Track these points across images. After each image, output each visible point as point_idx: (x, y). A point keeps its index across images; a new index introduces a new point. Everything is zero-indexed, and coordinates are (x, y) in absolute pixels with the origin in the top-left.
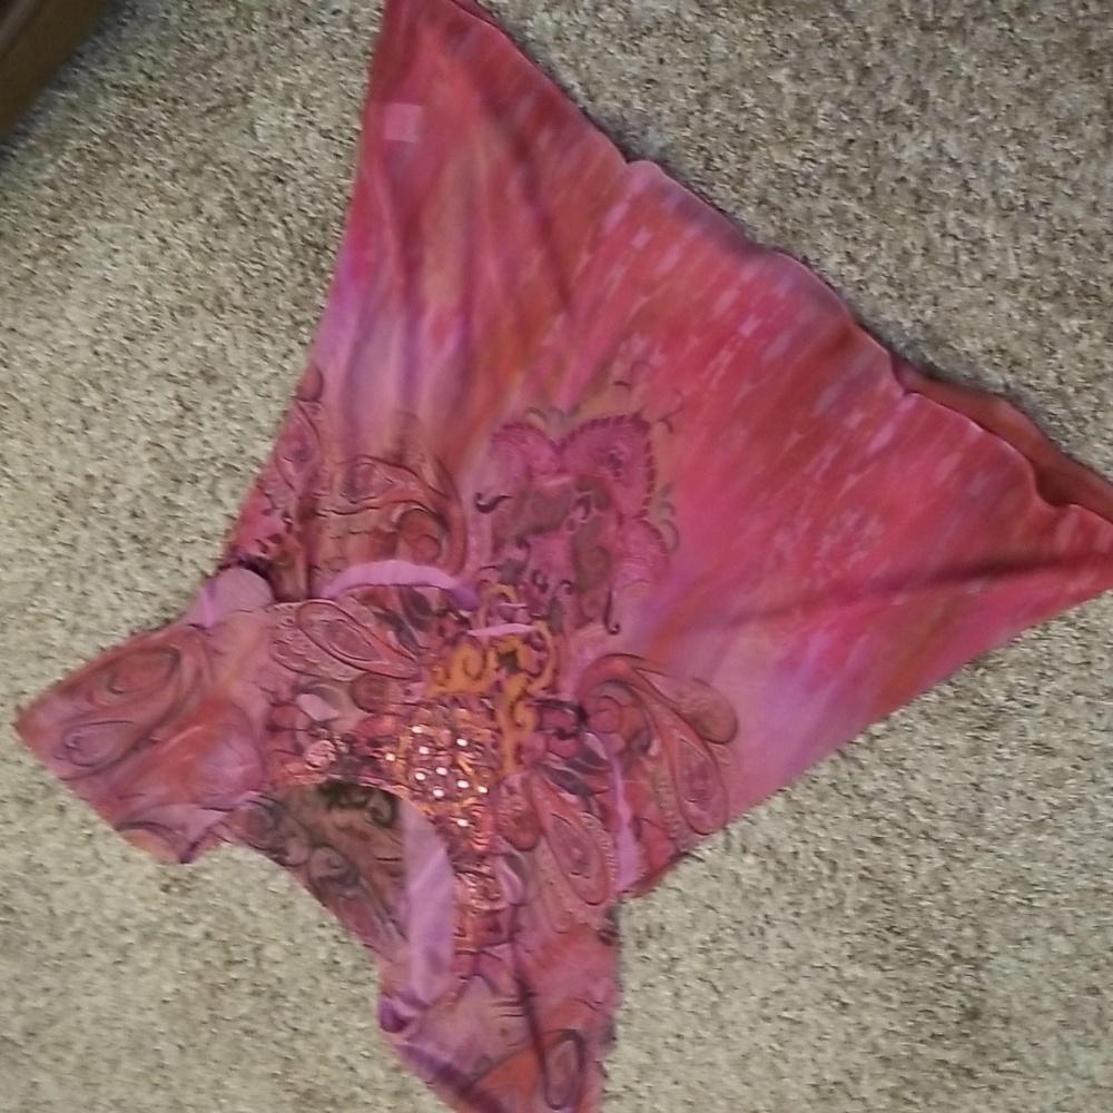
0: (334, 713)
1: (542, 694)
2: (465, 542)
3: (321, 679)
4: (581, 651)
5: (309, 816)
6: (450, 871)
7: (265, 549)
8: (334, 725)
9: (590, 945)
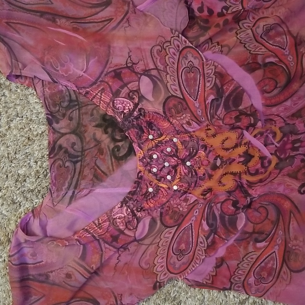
0: (150, 97)
1: (244, 182)
2: (286, 100)
3: (161, 81)
4: (279, 184)
5: (86, 119)
6: (121, 199)
7: (201, 10)
8: (144, 102)
9: (148, 283)
